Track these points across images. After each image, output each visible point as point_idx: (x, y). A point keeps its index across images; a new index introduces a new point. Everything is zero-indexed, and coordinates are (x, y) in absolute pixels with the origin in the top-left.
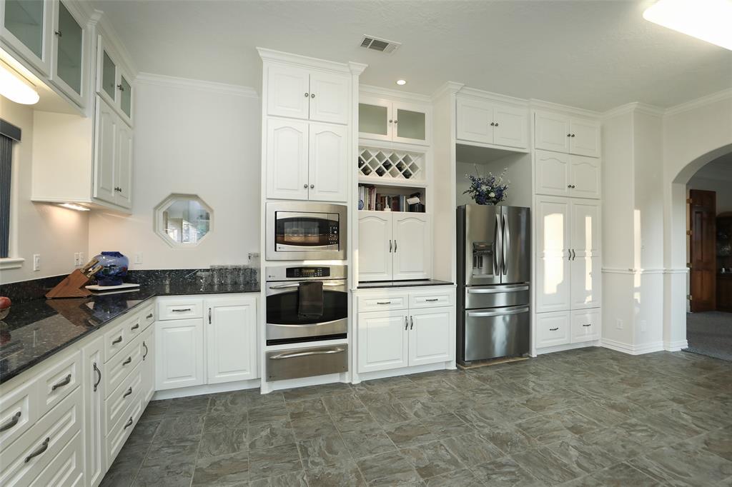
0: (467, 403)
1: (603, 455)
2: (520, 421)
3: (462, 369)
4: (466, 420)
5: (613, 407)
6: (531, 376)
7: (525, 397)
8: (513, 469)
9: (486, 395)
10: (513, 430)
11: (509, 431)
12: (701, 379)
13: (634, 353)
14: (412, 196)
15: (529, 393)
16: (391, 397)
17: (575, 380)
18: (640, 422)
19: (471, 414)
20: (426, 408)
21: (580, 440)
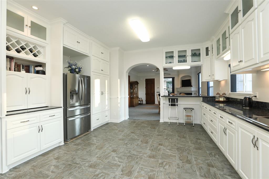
0: (75, 157)
1: (124, 155)
2: (97, 156)
3: (67, 143)
4: (77, 164)
5: (120, 140)
6: (94, 138)
7: (95, 146)
8: (102, 174)
9: (81, 150)
10: (96, 160)
11: (95, 161)
12: (134, 125)
13: (119, 122)
14: (37, 66)
15: (96, 144)
16: (34, 170)
17: (107, 135)
18: (128, 142)
19: (78, 161)
20: (56, 167)
21: (116, 154)
